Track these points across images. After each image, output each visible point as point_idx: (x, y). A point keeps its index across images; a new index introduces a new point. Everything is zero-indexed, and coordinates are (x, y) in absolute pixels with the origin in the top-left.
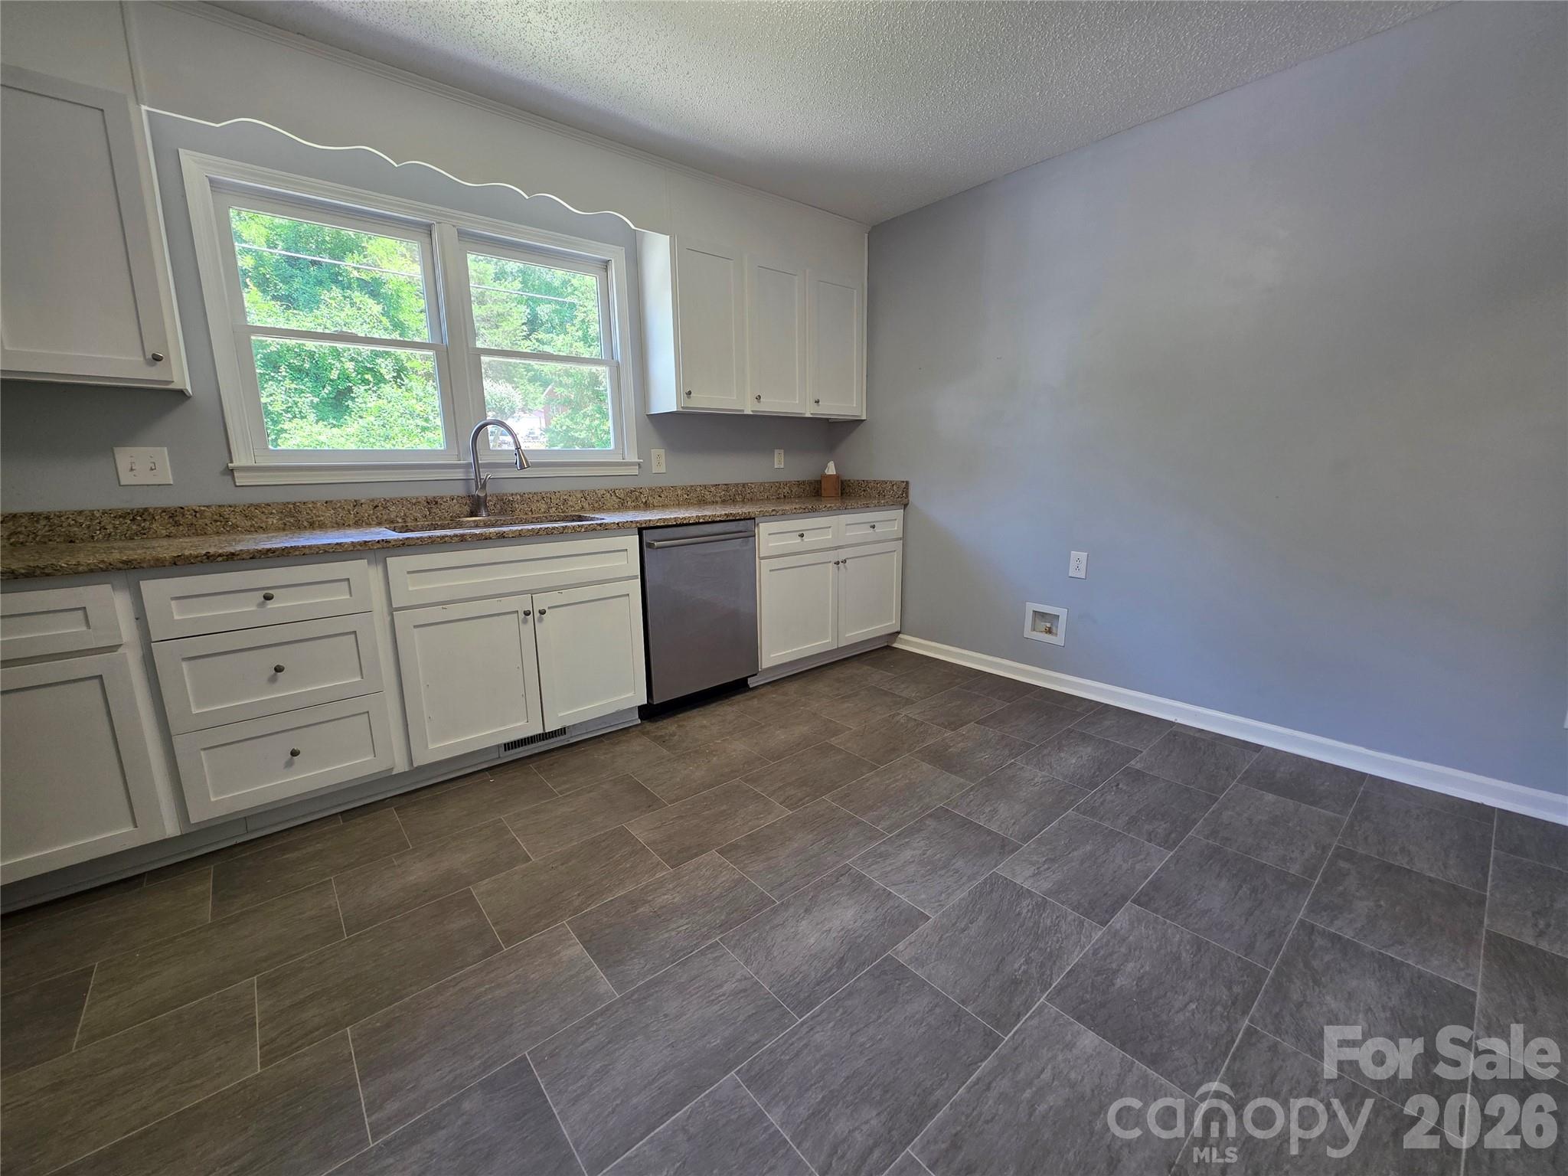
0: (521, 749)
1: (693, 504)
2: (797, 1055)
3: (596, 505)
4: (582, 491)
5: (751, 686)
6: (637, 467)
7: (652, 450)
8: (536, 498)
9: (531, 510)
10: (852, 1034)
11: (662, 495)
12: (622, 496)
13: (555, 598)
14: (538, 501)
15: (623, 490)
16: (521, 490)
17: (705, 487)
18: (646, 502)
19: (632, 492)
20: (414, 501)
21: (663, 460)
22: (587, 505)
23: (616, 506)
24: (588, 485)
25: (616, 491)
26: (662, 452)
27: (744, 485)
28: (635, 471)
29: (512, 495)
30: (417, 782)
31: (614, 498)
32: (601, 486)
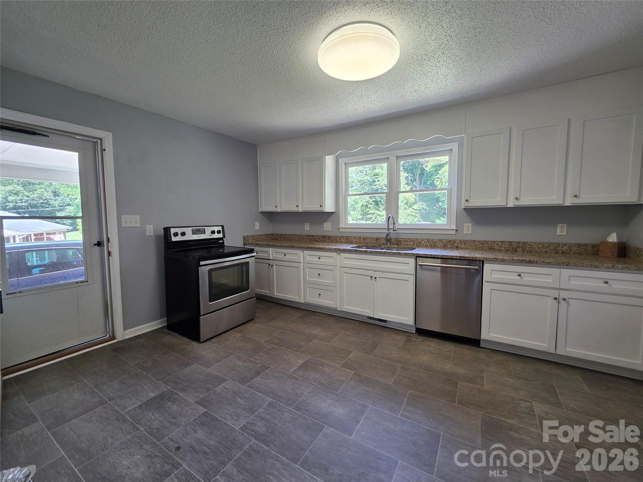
0: (372, 320)
1: (485, 250)
2: (279, 410)
3: (433, 245)
4: (427, 239)
5: (481, 346)
6: (455, 231)
7: (465, 224)
8: (409, 241)
9: (407, 245)
10: (289, 422)
11: (467, 244)
12: (445, 243)
13: (380, 274)
14: (410, 241)
15: (446, 240)
16: (404, 237)
17: (494, 242)
18: (457, 246)
19: (450, 241)
20: (373, 238)
21: (470, 229)
22: (429, 245)
23: (442, 246)
24: (430, 237)
25: (443, 241)
26: (470, 225)
27: (524, 243)
28: (454, 232)
29: (401, 239)
30: (346, 316)
31: (441, 243)
32: (436, 238)
